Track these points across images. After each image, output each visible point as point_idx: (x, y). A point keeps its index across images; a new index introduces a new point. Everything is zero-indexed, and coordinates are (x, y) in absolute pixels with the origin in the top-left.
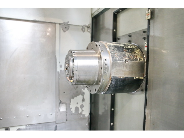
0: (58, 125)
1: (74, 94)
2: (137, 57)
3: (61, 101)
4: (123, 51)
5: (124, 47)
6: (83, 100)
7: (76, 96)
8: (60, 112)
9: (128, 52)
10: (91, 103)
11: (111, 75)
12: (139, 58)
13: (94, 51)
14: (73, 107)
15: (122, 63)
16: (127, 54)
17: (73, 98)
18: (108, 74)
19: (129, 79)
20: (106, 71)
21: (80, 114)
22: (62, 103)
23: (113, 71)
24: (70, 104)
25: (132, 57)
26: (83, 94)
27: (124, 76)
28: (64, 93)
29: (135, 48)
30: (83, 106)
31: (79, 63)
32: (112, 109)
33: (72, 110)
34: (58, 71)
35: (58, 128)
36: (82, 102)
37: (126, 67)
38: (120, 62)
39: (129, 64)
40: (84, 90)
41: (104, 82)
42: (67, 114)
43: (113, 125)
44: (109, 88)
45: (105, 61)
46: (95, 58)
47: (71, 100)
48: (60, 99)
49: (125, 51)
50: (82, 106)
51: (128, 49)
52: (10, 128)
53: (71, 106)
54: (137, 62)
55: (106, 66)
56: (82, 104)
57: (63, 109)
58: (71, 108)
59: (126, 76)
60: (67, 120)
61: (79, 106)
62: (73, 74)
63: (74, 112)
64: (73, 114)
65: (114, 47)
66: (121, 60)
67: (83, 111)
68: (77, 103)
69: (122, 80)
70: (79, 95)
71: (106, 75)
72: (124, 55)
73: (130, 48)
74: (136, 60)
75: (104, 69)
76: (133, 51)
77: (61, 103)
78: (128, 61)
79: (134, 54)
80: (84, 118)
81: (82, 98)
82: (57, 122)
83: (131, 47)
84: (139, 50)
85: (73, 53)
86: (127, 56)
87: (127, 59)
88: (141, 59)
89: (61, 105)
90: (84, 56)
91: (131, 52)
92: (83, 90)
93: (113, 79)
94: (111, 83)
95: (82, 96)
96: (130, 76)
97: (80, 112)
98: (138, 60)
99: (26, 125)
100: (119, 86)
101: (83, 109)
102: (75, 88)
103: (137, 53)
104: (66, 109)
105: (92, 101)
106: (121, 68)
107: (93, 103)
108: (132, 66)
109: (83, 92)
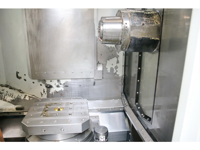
0: (96, 81)
1: (109, 56)
2: (154, 21)
3: (99, 62)
4: (142, 17)
5: (144, 13)
6: (118, 62)
7: (111, 58)
8: (98, 71)
9: (146, 17)
10: (125, 66)
11: (130, 35)
12: (156, 22)
13: (120, 18)
14: (109, 67)
15: (139, 26)
16: (145, 19)
17: (109, 60)
18: (128, 35)
19: (145, 39)
20: (126, 32)
21: (115, 74)
22: (100, 64)
23: (132, 32)
24: (106, 65)
25: (149, 21)
26: (118, 57)
27: (141, 36)
28: (101, 55)
29: (154, 14)
30: (118, 67)
31: (107, 27)
32: (139, 68)
33: (107, 70)
34: (96, 36)
35: (96, 84)
36: (117, 64)
37: (143, 29)
38: (138, 25)
39: (146, 27)
40: (119, 53)
41: (125, 41)
42: (104, 73)
43: (139, 82)
44: (129, 45)
45: (126, 25)
46: (120, 23)
47: (107, 61)
48: (98, 60)
49: (144, 16)
50: (116, 67)
51: (147, 15)
52: (60, 80)
53: (107, 67)
54: (154, 25)
55: (127, 29)
56: (117, 66)
57: (100, 68)
58: (107, 68)
59: (143, 36)
60: (103, 78)
61: (114, 67)
62: (103, 35)
63: (109, 72)
64: (109, 73)
65: (135, 13)
66: (139, 24)
67: (117, 71)
68: (112, 65)
69: (139, 40)
70: (114, 57)
71: (126, 35)
72: (143, 20)
73: (149, 14)
74: (152, 23)
75: (124, 31)
76: (152, 16)
77: (98, 63)
78: (145, 24)
79: (152, 19)
80: (118, 77)
81: (117, 61)
82: (95, 79)
83: (151, 13)
84: (157, 16)
85: (103, 20)
86: (145, 20)
87: (144, 23)
88: (158, 23)
89: (98, 65)
90: (111, 21)
91: (149, 18)
92: (117, 53)
93: (132, 38)
94: (131, 42)
95: (117, 59)
96: (146, 37)
97: (114, 72)
98: (154, 24)
99: (72, 79)
100: (138, 45)
101: (117, 70)
102: (110, 51)
103: (155, 17)
104: (103, 69)
105: (127, 64)
106: (138, 30)
107: (127, 66)
108: (149, 29)
109: (118, 55)
